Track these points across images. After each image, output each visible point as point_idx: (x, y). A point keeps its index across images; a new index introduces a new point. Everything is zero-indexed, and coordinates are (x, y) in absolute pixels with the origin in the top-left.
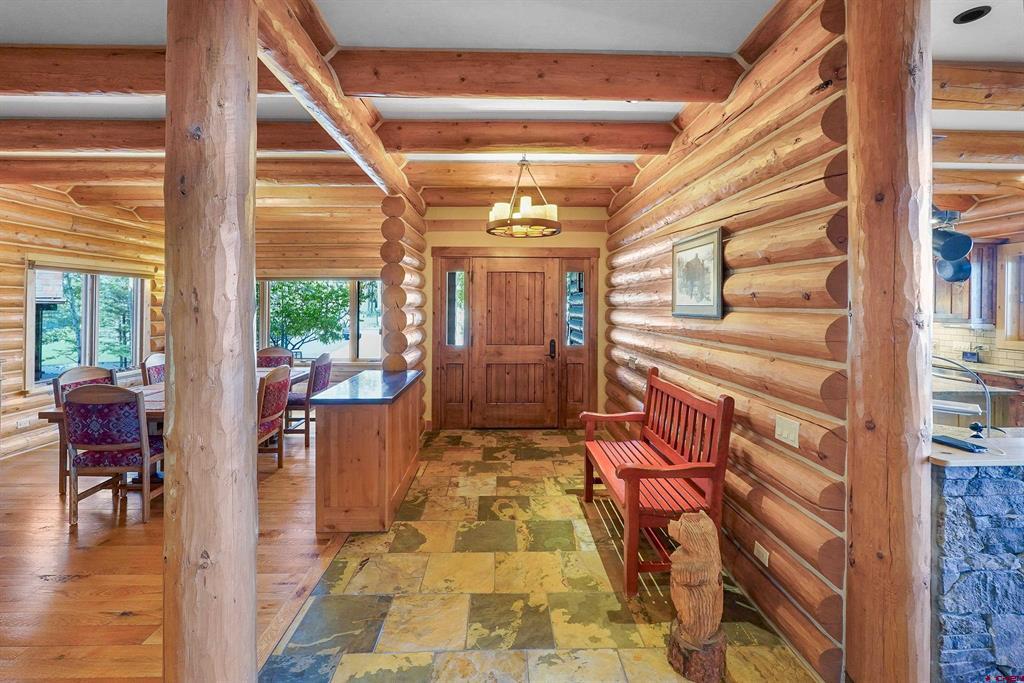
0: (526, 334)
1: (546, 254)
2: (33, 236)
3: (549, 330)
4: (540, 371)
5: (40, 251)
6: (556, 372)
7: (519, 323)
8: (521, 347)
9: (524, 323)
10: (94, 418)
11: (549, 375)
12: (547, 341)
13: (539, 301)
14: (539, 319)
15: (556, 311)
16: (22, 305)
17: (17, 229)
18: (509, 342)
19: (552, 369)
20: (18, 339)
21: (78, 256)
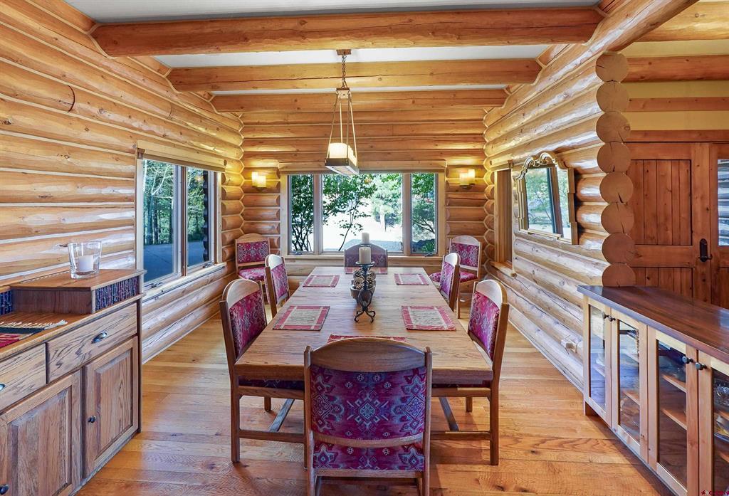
0: (669, 232)
1: (694, 137)
2: (141, 123)
3: (698, 226)
4: (686, 276)
5: (147, 139)
6: (708, 279)
7: (662, 219)
8: (664, 249)
9: (666, 219)
10: (368, 397)
11: (700, 280)
12: (697, 240)
13: (684, 194)
14: (685, 215)
15: (707, 205)
16: (132, 199)
17: (131, 113)
18: (649, 242)
19: (703, 274)
20: (130, 237)
21: (174, 146)
